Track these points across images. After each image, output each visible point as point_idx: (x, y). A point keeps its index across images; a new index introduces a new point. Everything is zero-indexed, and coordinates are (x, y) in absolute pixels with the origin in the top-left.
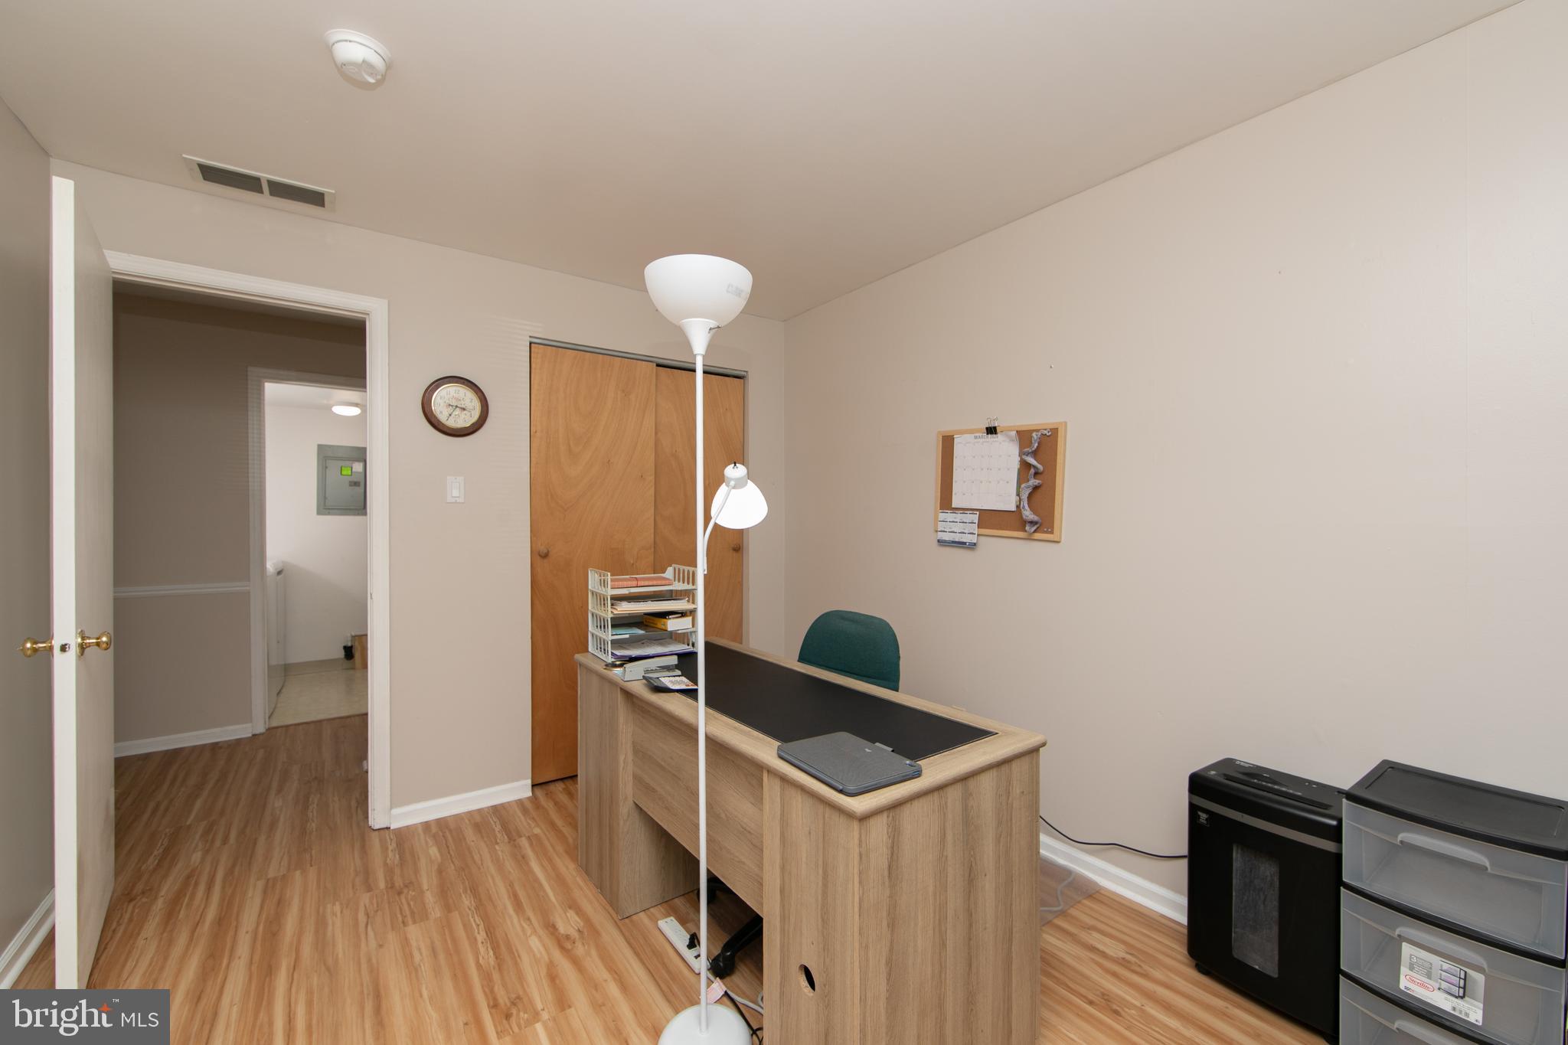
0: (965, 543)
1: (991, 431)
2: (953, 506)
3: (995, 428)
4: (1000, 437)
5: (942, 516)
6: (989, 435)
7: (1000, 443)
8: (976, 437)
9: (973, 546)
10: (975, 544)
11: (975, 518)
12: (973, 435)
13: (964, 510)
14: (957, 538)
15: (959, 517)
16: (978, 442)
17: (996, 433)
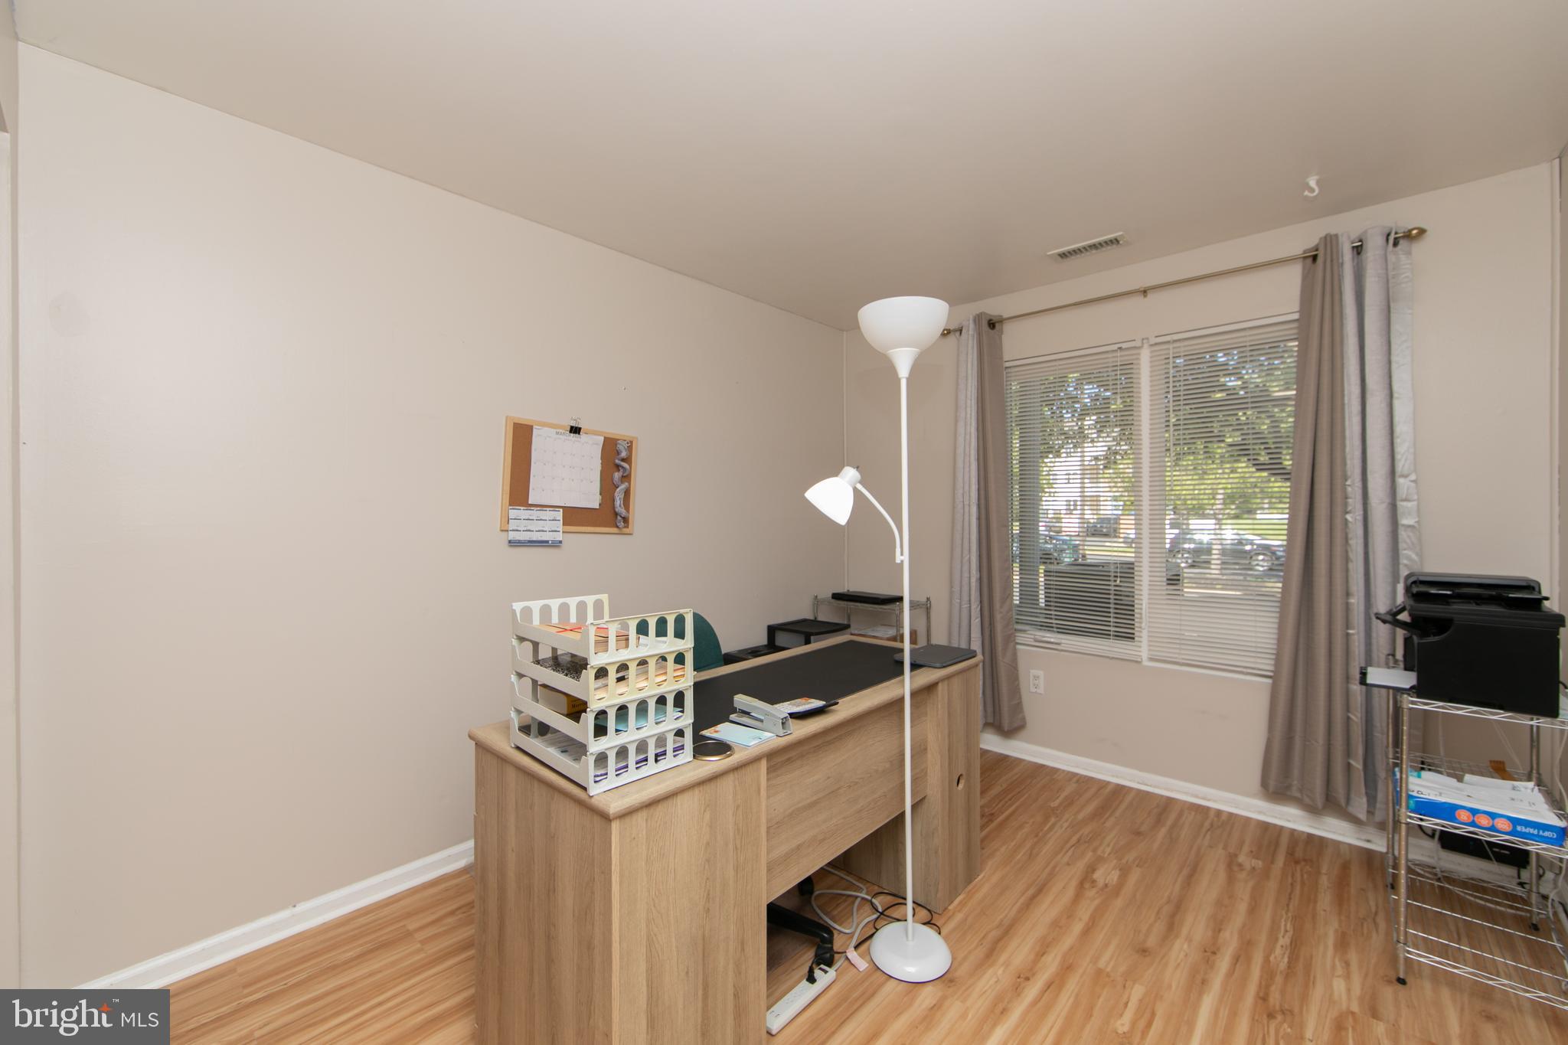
0: (547, 542)
1: (575, 430)
2: (530, 503)
3: (580, 429)
4: (583, 437)
5: (513, 513)
6: (572, 435)
7: (583, 444)
8: (557, 433)
9: (557, 544)
10: (560, 542)
11: (559, 515)
12: (555, 430)
13: (542, 507)
14: (536, 537)
15: (535, 513)
16: (560, 438)
17: (579, 433)
